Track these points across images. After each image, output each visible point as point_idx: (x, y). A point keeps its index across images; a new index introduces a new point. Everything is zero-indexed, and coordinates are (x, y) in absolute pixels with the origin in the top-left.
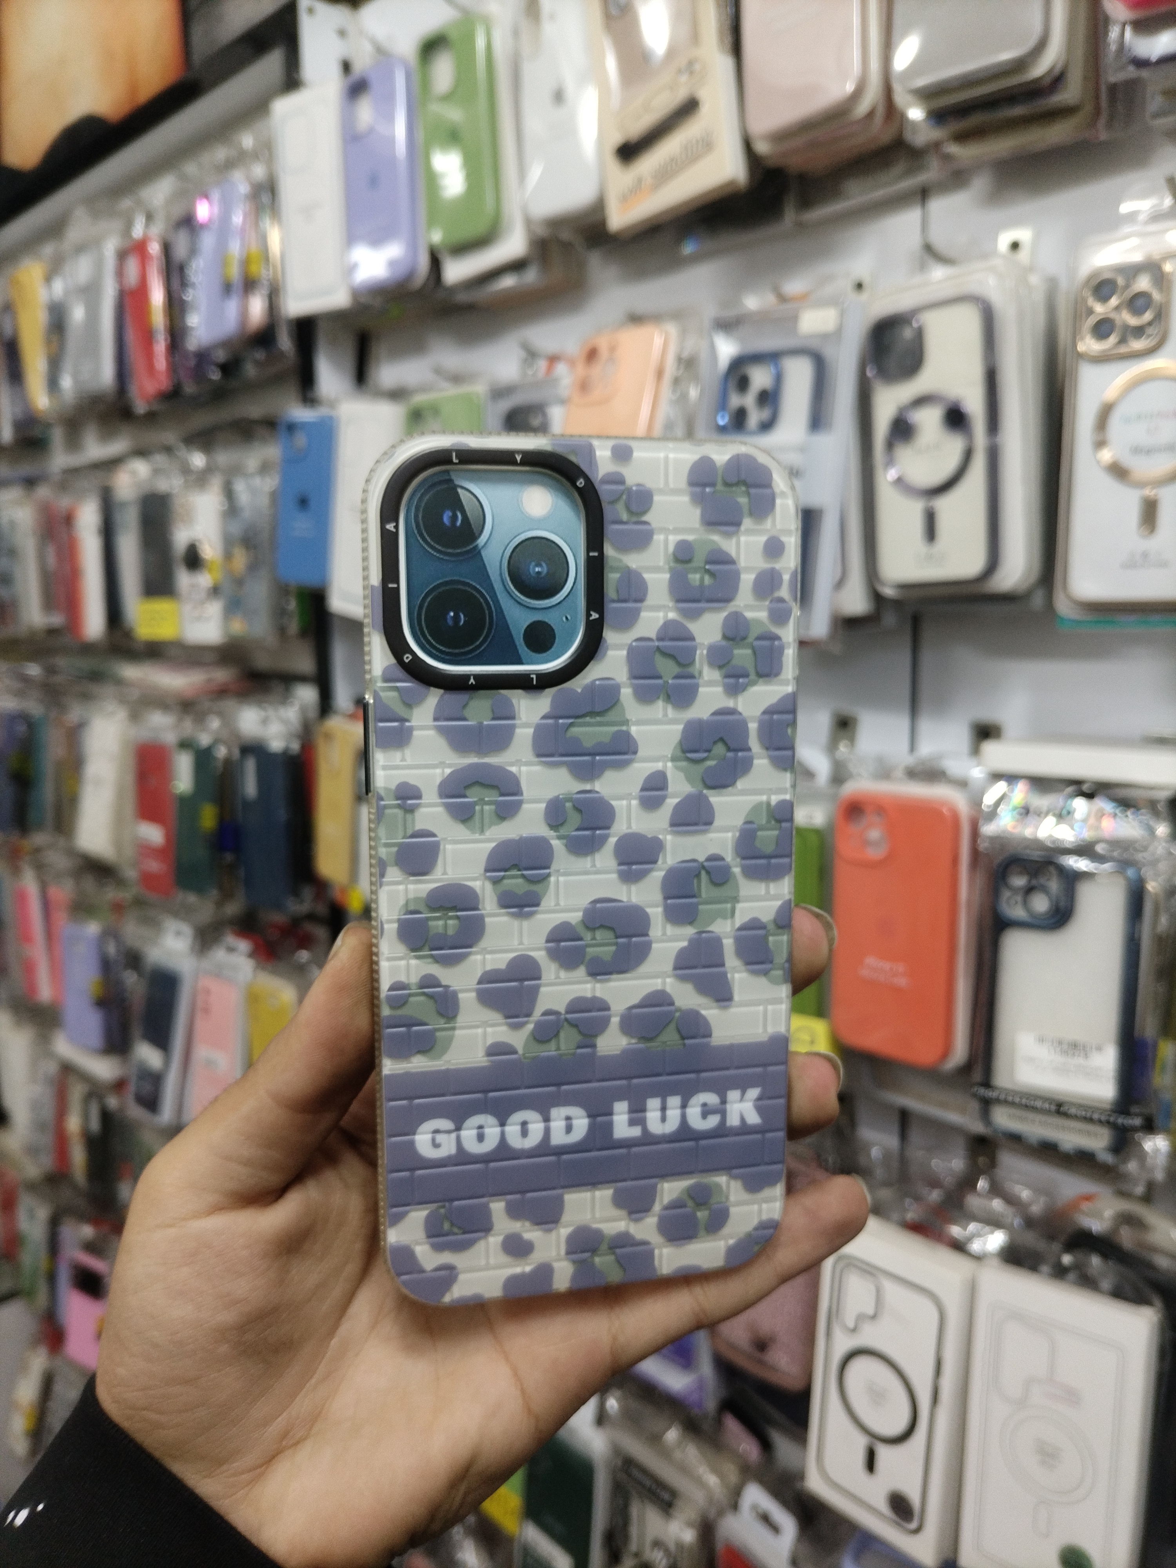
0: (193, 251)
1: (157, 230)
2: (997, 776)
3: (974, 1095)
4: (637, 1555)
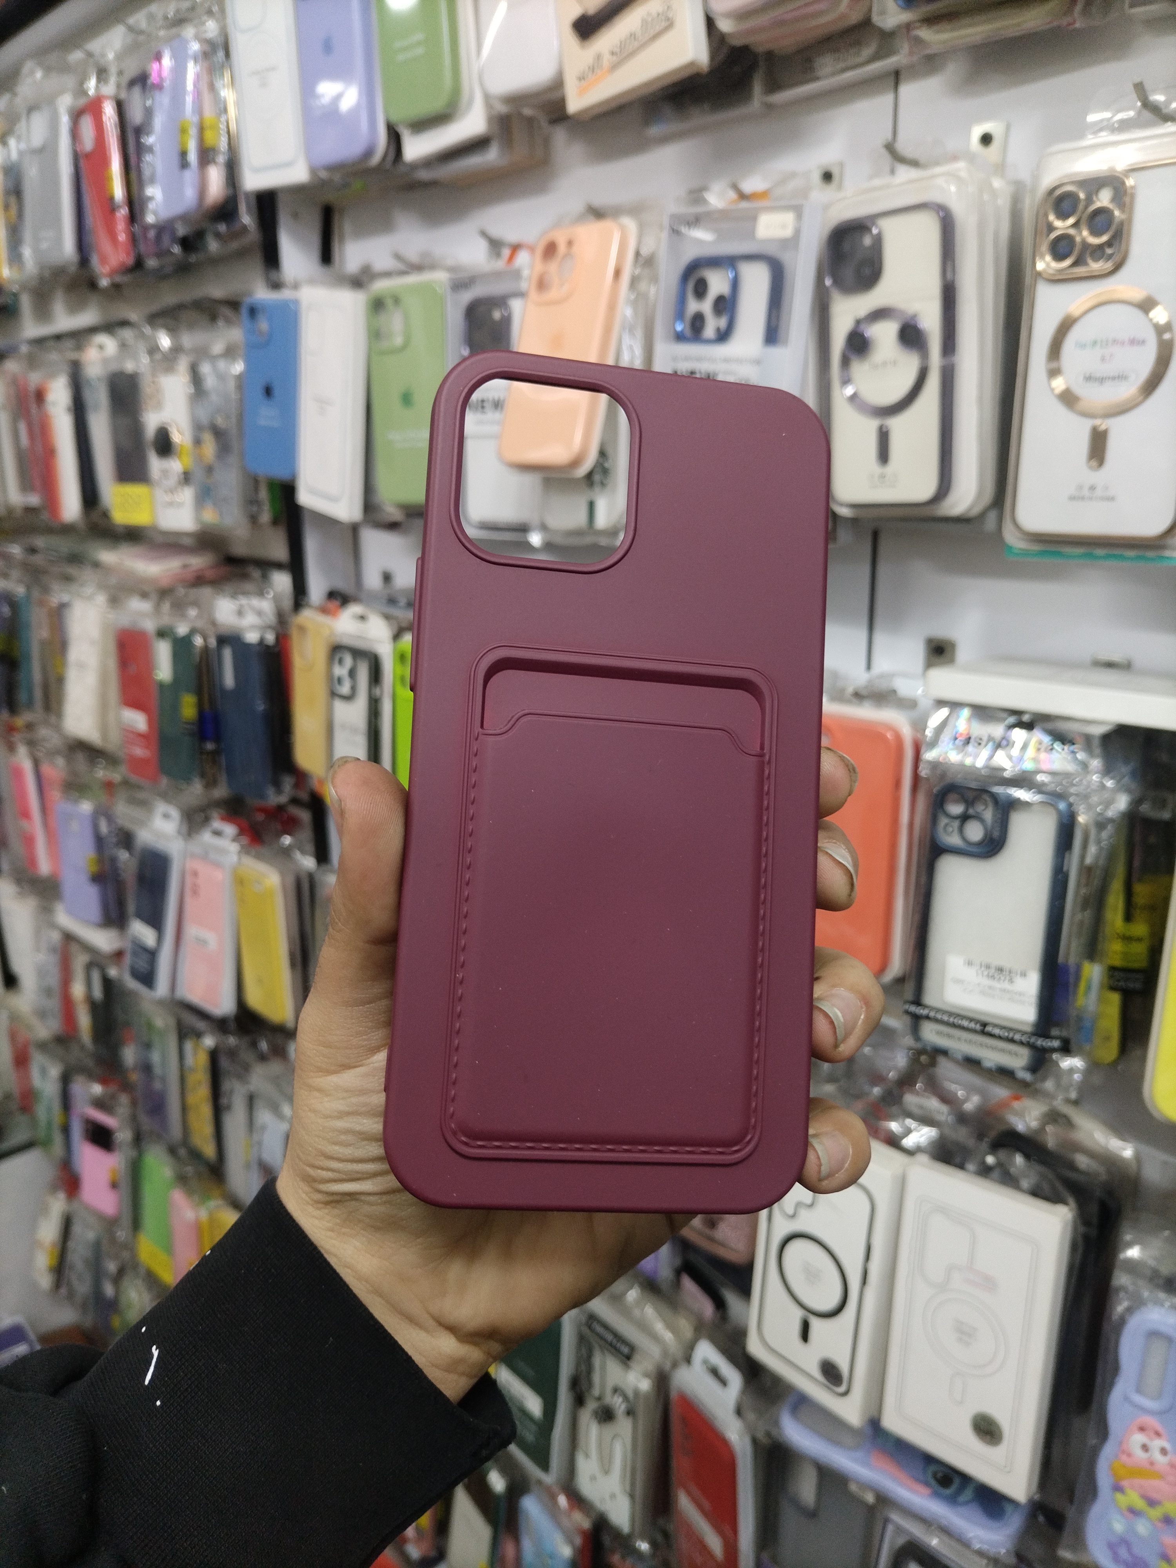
0: (149, 117)
2: (941, 703)
3: (907, 1012)
4: (599, 1399)
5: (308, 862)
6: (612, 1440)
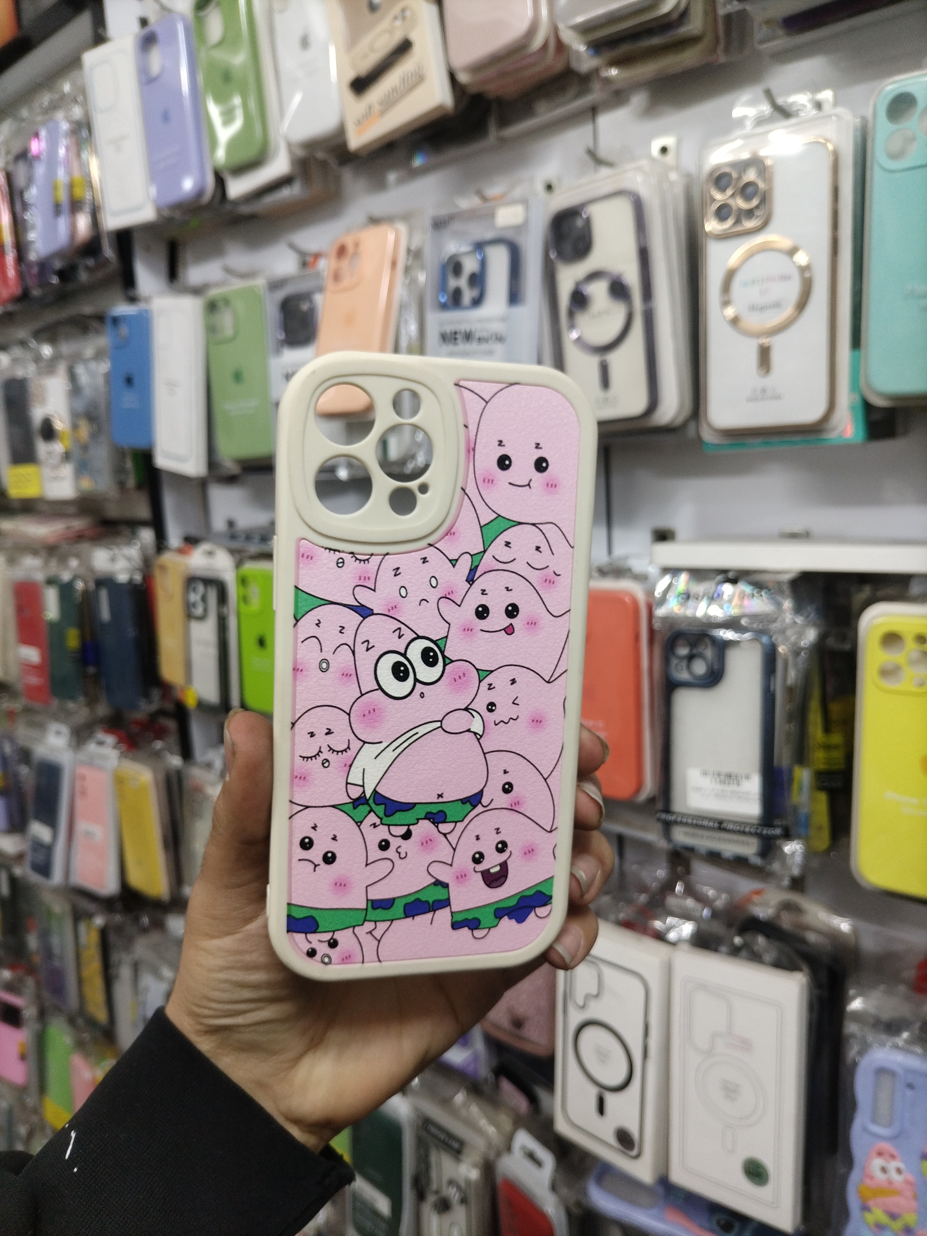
0: (30, 180)
2: (666, 570)
3: (659, 820)
4: (437, 1192)
5: (176, 761)
6: (450, 1227)
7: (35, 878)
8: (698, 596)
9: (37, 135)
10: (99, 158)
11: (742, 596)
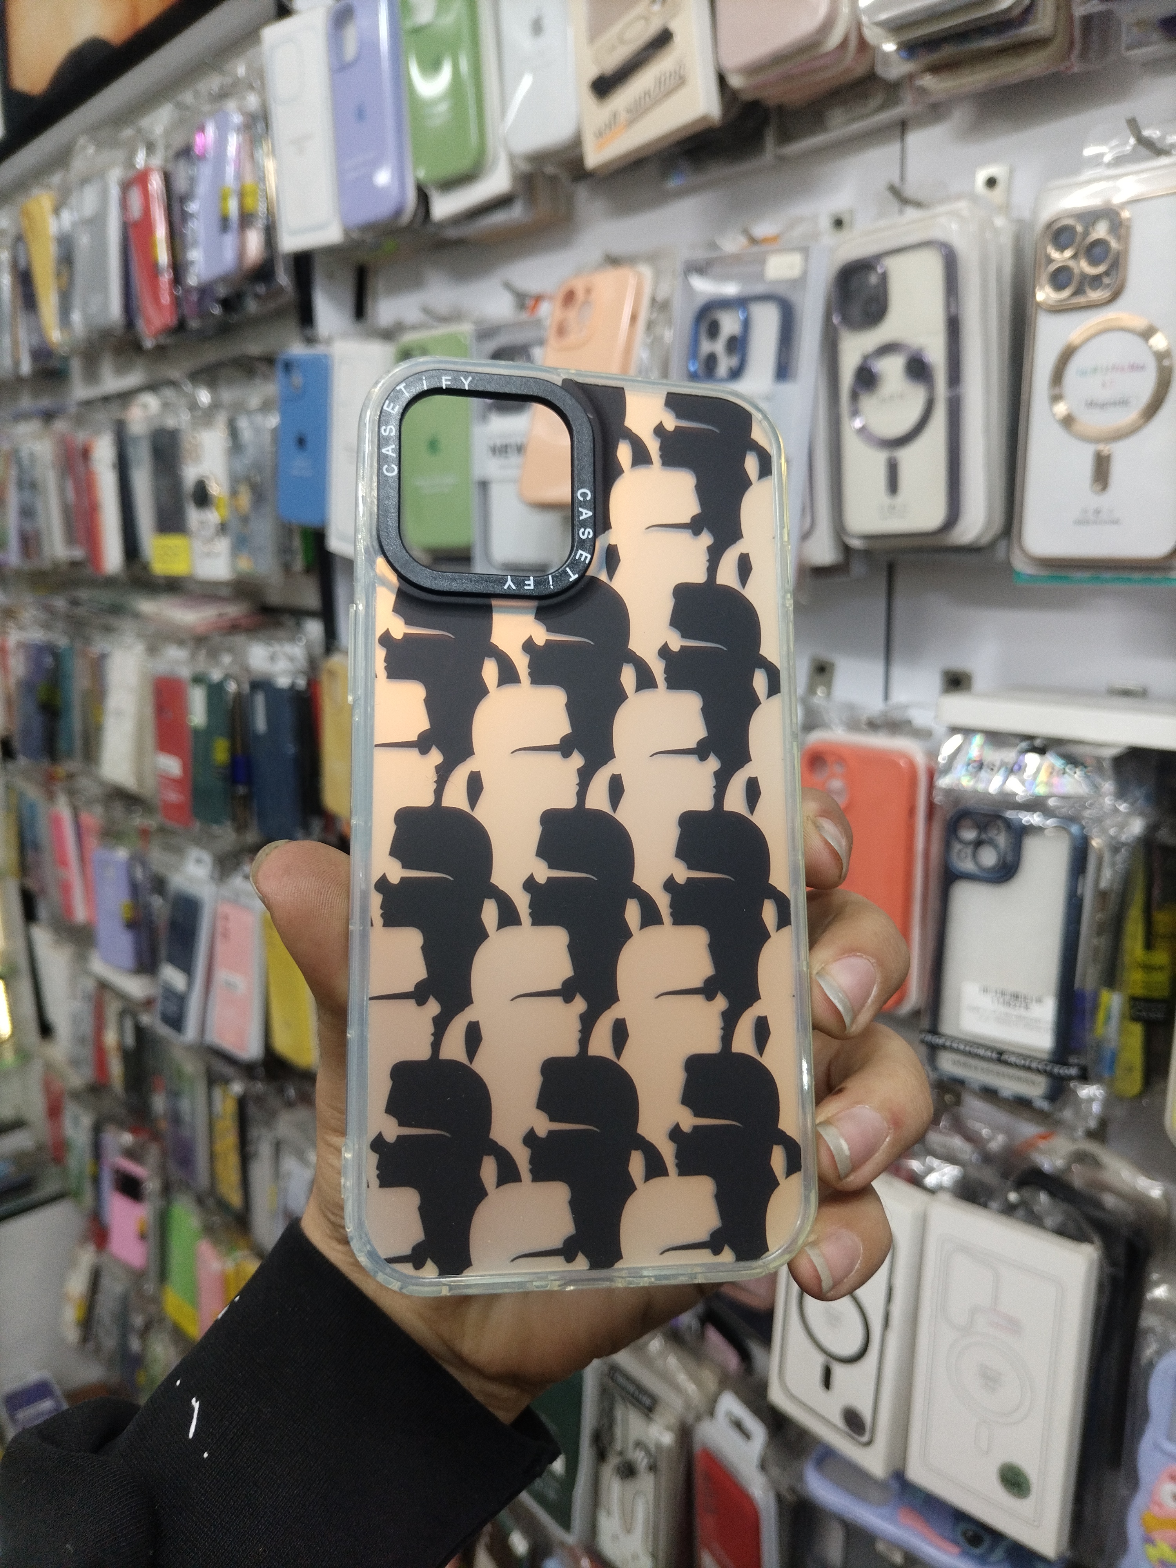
0: (193, 184)
1: (157, 161)
2: (954, 730)
3: (923, 1041)
4: (621, 1453)
6: (634, 1496)
7: (163, 1030)
8: (994, 765)
9: (202, 129)
10: (275, 158)
11: (1052, 772)
